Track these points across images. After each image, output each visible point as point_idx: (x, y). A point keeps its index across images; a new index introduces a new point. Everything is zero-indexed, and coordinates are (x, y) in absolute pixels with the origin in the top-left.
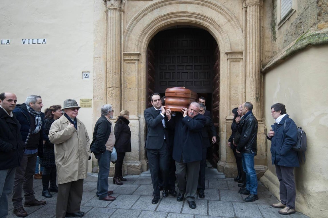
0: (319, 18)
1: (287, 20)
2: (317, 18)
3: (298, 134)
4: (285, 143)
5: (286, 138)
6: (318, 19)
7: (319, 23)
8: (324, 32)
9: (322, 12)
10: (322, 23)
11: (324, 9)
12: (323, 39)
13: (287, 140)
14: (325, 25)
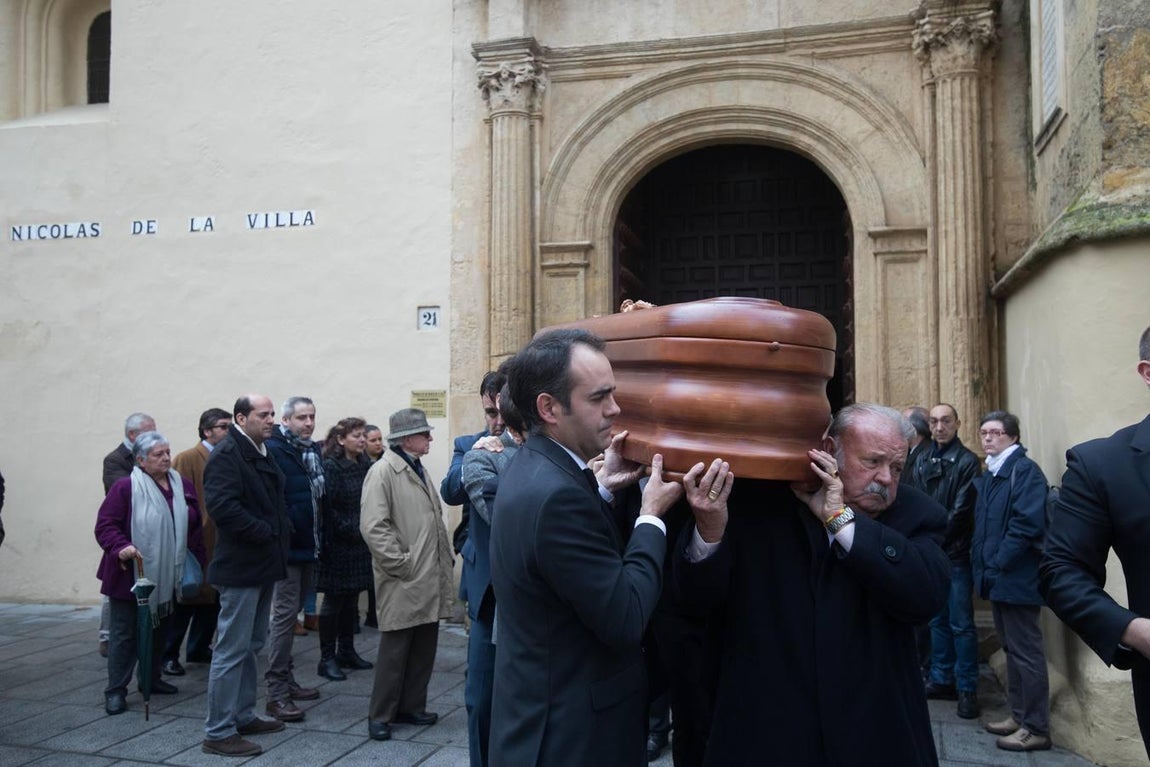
0: (1106, 157)
1: (1053, 135)
2: (1100, 157)
3: (1047, 508)
4: (1009, 532)
5: (1014, 518)
6: (1103, 159)
7: (1107, 172)
8: (1118, 199)
9: (1117, 137)
10: (1117, 171)
11: (1123, 127)
12: (1109, 225)
13: (1017, 524)
14: (1127, 178)
